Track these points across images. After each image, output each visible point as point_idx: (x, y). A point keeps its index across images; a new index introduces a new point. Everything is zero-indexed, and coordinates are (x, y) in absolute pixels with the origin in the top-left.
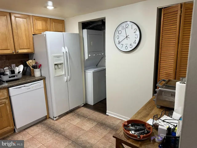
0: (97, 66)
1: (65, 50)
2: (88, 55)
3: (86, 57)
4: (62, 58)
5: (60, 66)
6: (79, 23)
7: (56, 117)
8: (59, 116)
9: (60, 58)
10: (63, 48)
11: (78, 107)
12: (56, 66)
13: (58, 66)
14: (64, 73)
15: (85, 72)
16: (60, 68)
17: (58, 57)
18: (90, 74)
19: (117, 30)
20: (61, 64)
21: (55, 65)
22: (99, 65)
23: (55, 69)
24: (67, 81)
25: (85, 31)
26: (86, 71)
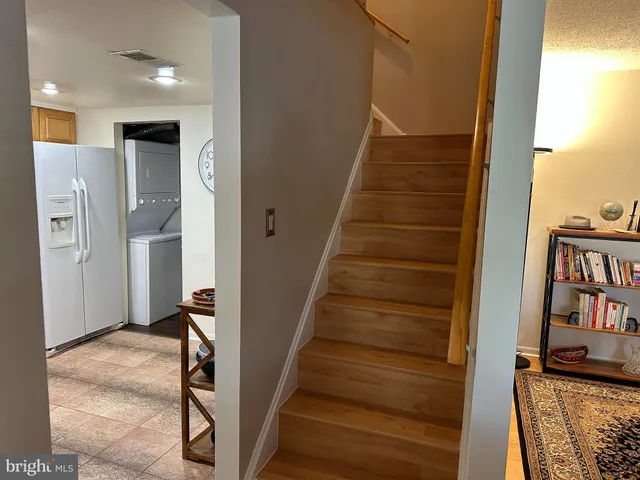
0: (161, 230)
1: (79, 185)
2: (138, 201)
3: (133, 206)
4: (71, 204)
5: (63, 223)
6: (115, 124)
7: (50, 349)
8: (57, 348)
9: (66, 205)
10: (74, 180)
11: (108, 331)
12: (55, 223)
13: (58, 223)
14: (73, 241)
15: (128, 242)
16: (63, 229)
17: (61, 201)
18: (141, 247)
19: (204, 151)
20: (66, 219)
21: (53, 220)
22: (166, 227)
23: (53, 231)
24: (80, 262)
25: (131, 144)
26: (132, 240)
